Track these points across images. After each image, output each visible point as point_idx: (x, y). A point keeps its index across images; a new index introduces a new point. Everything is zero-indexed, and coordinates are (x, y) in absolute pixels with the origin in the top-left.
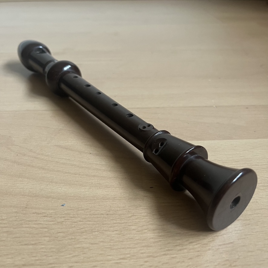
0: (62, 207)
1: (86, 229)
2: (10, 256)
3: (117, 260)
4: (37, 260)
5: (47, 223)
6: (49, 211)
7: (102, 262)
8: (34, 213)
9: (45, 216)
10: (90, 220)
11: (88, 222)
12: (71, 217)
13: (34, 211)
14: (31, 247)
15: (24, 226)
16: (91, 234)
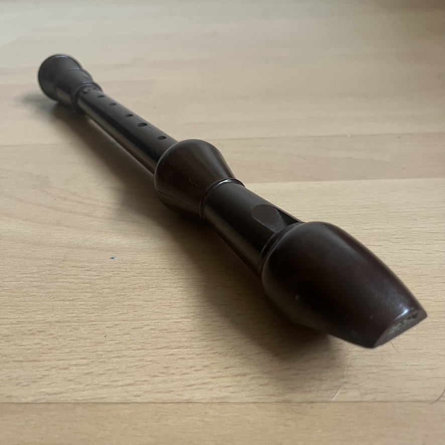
0: (112, 260)
1: (141, 285)
2: (40, 312)
3: (177, 319)
4: (74, 317)
5: (90, 278)
6: (94, 264)
7: (156, 321)
8: (74, 267)
9: (87, 270)
10: (147, 275)
11: (144, 277)
12: (122, 272)
13: (74, 264)
14: (67, 303)
15: (60, 280)
16: (147, 291)
